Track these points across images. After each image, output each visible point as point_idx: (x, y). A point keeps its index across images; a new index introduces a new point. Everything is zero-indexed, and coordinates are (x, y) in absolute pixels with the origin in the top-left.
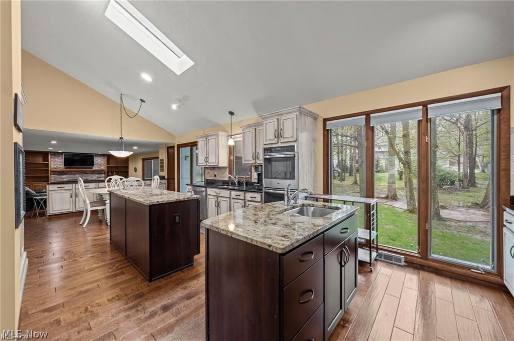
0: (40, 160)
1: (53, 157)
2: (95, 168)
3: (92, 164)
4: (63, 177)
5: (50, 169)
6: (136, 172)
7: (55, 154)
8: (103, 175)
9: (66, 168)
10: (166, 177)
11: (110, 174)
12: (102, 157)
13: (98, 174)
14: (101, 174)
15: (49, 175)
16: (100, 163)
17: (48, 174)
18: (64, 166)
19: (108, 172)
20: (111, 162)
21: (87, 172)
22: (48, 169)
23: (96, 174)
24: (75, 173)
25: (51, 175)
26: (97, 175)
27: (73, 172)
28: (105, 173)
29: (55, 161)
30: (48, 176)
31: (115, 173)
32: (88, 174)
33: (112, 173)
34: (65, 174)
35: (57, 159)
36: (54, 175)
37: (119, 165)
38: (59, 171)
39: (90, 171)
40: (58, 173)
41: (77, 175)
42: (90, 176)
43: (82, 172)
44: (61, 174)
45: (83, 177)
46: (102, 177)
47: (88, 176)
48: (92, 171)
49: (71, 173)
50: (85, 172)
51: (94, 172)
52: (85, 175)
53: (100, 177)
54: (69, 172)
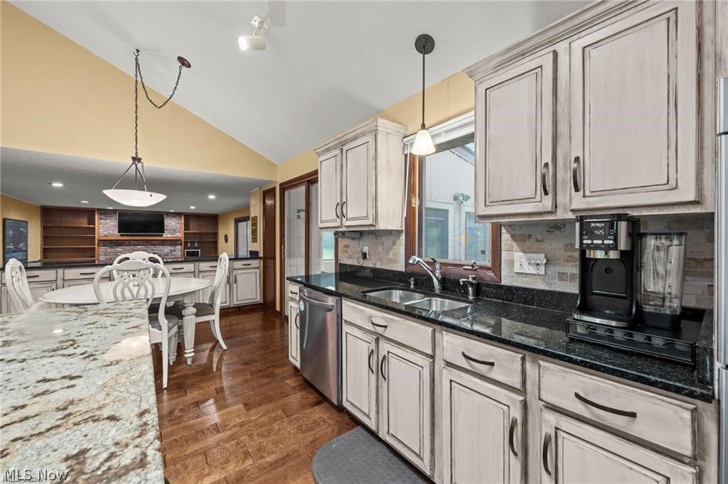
0: (83, 222)
1: (103, 217)
2: (166, 235)
3: (161, 228)
4: (118, 249)
5: (96, 237)
6: (226, 242)
7: (104, 212)
8: (179, 247)
9: (121, 235)
10: (261, 255)
11: (189, 245)
12: (177, 216)
13: (171, 245)
14: (176, 245)
15: (96, 246)
16: (174, 228)
17: (94, 245)
18: (119, 232)
19: (186, 243)
20: (191, 225)
21: (154, 242)
22: (95, 237)
23: (167, 245)
24: (136, 243)
25: (98, 245)
26: (169, 248)
27: (132, 242)
28: (181, 244)
29: (106, 224)
30: (94, 248)
31: (196, 245)
32: (155, 245)
33: (193, 243)
34: (121, 245)
35: (108, 221)
36: (103, 246)
37: (204, 231)
38: (112, 240)
39: (159, 240)
40: (110, 243)
41: (138, 247)
42: (159, 249)
43: (146, 242)
44: (114, 245)
45: (148, 250)
46: (177, 250)
47: (155, 249)
48: (162, 240)
49: (129, 243)
50: (151, 243)
51: (164, 242)
52: (151, 247)
53: (174, 251)
54: (127, 242)
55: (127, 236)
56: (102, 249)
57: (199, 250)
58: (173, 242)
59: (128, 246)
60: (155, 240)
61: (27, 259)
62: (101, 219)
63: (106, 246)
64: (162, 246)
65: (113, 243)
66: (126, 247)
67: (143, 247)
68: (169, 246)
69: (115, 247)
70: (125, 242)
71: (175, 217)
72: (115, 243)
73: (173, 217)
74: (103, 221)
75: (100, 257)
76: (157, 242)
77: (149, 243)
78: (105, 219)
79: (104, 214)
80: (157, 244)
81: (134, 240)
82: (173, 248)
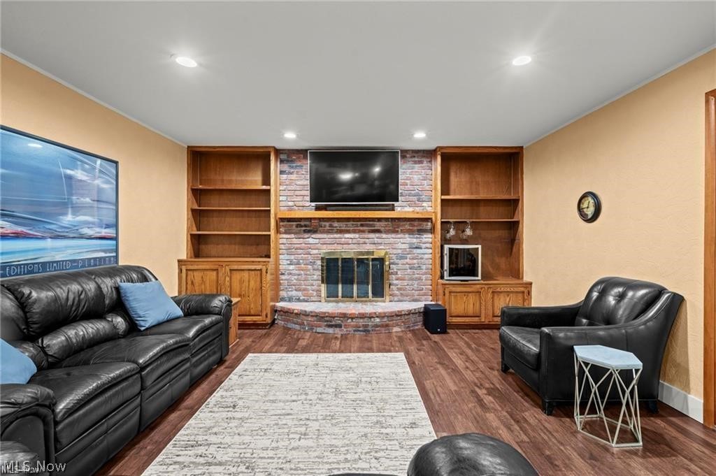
0: (254, 180)
1: (285, 167)
2: (402, 209)
3: (386, 191)
4: (311, 240)
5: (273, 211)
7: (289, 156)
8: (428, 237)
9: (318, 208)
11: (452, 232)
12: (425, 161)
13: (410, 232)
14: (421, 231)
15: (272, 233)
16: (418, 189)
17: (269, 229)
18: (312, 200)
19: (445, 226)
20: (454, 180)
21: (378, 225)
22: (269, 212)
23: (402, 232)
24: (343, 225)
25: (278, 231)
26: (408, 239)
27: (336, 224)
28: (432, 231)
29: (291, 183)
30: (270, 237)
31: (469, 232)
32: (378, 231)
33: (460, 225)
34: (315, 232)
35: (293, 177)
36: (286, 233)
37: (483, 195)
38: (299, 220)
39: (387, 219)
40: (297, 226)
41: (347, 236)
42: (387, 241)
43: (362, 225)
44: (305, 231)
45: (365, 243)
46: (424, 246)
47: (380, 241)
48: (393, 219)
49: (331, 226)
50: (371, 226)
51: (397, 225)
52: (372, 235)
53: (416, 248)
54: (327, 224)
55: (325, 208)
56: (284, 239)
57: (480, 247)
58: (417, 225)
59: (328, 232)
60: (379, 220)
61: (116, 257)
62: (282, 172)
63: (290, 233)
64: (393, 236)
65: (302, 226)
66: (325, 236)
67: (357, 236)
68: (407, 236)
69: (306, 236)
70: (323, 223)
71: (421, 162)
72: (305, 226)
73: (415, 162)
74: (284, 176)
75: (281, 257)
76: (383, 223)
77: (367, 225)
78: (292, 173)
79: (288, 161)
80: (382, 229)
81: (339, 220)
82: (415, 240)
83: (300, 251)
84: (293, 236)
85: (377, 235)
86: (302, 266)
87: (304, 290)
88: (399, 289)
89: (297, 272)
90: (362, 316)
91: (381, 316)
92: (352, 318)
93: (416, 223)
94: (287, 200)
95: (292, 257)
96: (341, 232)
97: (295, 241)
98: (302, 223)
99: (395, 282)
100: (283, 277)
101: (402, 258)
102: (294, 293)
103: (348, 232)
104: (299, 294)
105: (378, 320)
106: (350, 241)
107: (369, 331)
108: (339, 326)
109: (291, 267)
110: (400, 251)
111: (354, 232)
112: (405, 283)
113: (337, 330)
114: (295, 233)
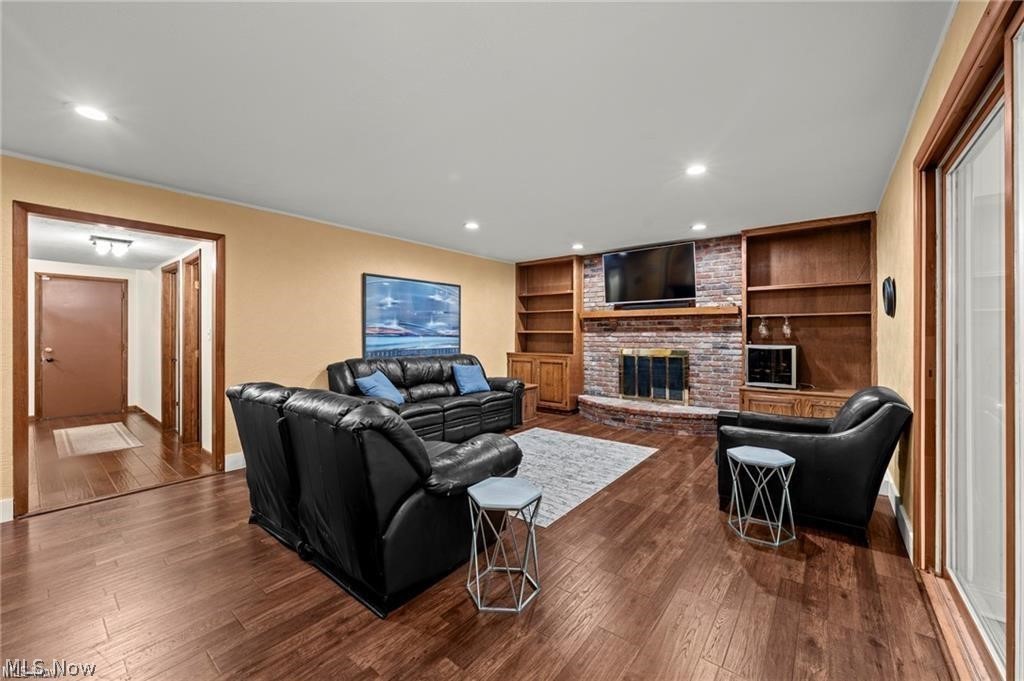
1: (588, 271)
2: (704, 303)
4: (610, 339)
5: (575, 312)
7: (591, 260)
8: (735, 336)
9: (617, 308)
11: (763, 330)
12: (733, 247)
13: (714, 330)
14: (728, 329)
15: (575, 332)
16: (724, 281)
17: (572, 329)
18: (606, 300)
19: (752, 323)
20: (776, 266)
21: (677, 323)
22: (572, 313)
23: (705, 330)
24: (640, 323)
25: (580, 330)
26: (712, 338)
27: (633, 323)
28: (739, 328)
30: (572, 335)
31: (785, 330)
32: (677, 329)
33: (775, 322)
34: (614, 330)
35: (595, 279)
36: (588, 332)
38: (600, 319)
39: (686, 317)
40: (598, 325)
41: (644, 334)
42: (687, 340)
43: (659, 323)
44: (606, 330)
45: (662, 342)
46: (732, 345)
47: (678, 339)
48: (693, 316)
49: (628, 325)
50: (669, 324)
51: (699, 322)
52: (669, 334)
53: (722, 348)
54: (625, 322)
56: (588, 337)
57: (794, 347)
58: (720, 322)
59: (626, 331)
60: (678, 317)
61: (459, 348)
62: (586, 276)
63: (592, 332)
64: (694, 334)
65: (602, 325)
66: (623, 334)
67: (654, 334)
68: (710, 334)
69: (606, 334)
70: (621, 322)
71: (728, 250)
72: (605, 325)
73: (720, 251)
74: (588, 280)
75: (585, 353)
76: (682, 321)
77: (665, 323)
78: (592, 276)
79: (591, 265)
80: (682, 327)
81: (637, 318)
82: (720, 339)
83: (601, 349)
84: (594, 334)
85: (676, 333)
86: (603, 363)
87: (605, 385)
88: (701, 393)
89: (598, 368)
90: (644, 414)
91: (665, 416)
92: (635, 415)
93: (721, 320)
94: (589, 302)
95: (594, 354)
96: (638, 330)
97: (596, 339)
98: (603, 322)
99: (696, 385)
100: (586, 372)
101: (704, 359)
102: (596, 388)
103: (645, 330)
104: (600, 388)
105: (660, 420)
106: (648, 340)
107: (650, 429)
108: (624, 421)
109: (594, 363)
110: (701, 351)
111: (652, 330)
112: (709, 387)
113: (621, 424)
114: (596, 332)
